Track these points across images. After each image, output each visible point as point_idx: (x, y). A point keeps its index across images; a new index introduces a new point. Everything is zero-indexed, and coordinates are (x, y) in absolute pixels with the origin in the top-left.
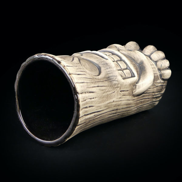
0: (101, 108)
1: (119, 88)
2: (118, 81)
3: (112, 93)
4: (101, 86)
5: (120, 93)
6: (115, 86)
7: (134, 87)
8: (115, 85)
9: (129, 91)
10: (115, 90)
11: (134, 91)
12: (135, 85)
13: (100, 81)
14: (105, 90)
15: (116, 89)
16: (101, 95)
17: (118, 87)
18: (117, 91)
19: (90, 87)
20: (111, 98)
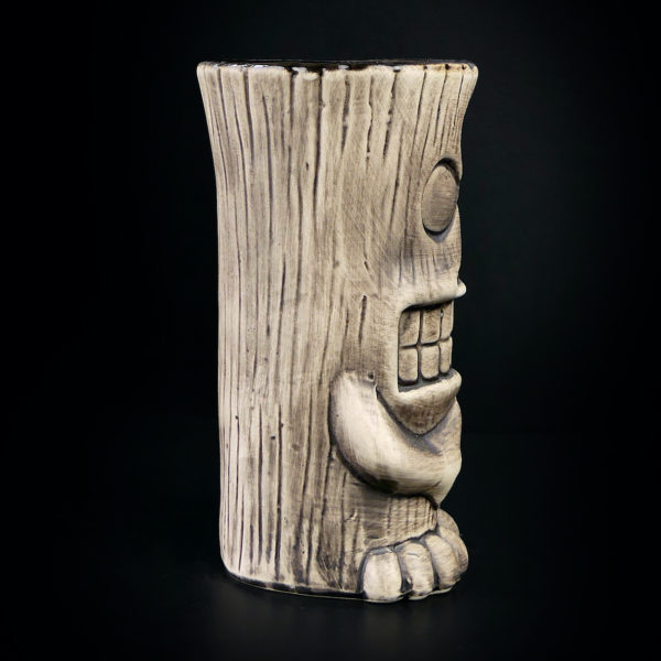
0: (326, 193)
1: (376, 291)
2: (399, 286)
3: (365, 256)
4: (394, 200)
5: (360, 295)
6: (383, 274)
7: (367, 378)
8: (387, 273)
9: (357, 345)
10: (372, 272)
11: (354, 375)
12: (374, 383)
13: (410, 203)
14: (382, 216)
15: (376, 278)
16: (370, 192)
17: (380, 287)
18: (369, 279)
19: (401, 140)
20: (349, 250)
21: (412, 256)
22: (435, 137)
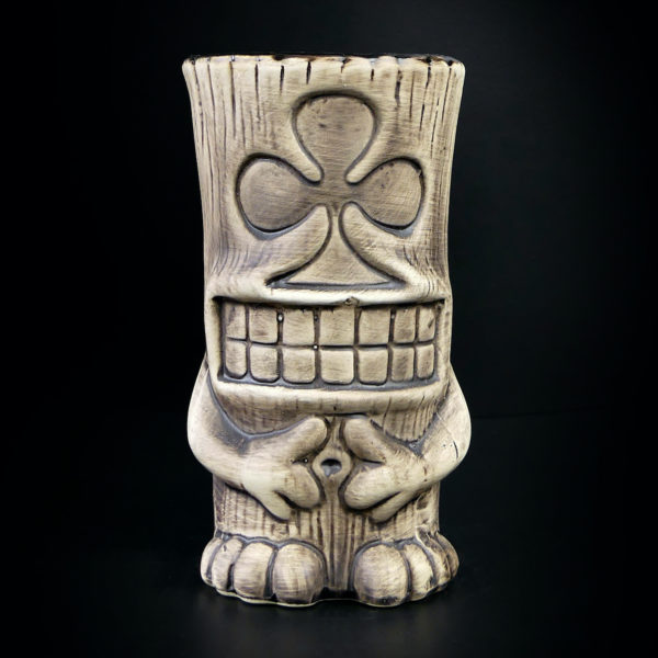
4: (212, 190)
13: (221, 194)
21: (228, 248)
22: (235, 130)
